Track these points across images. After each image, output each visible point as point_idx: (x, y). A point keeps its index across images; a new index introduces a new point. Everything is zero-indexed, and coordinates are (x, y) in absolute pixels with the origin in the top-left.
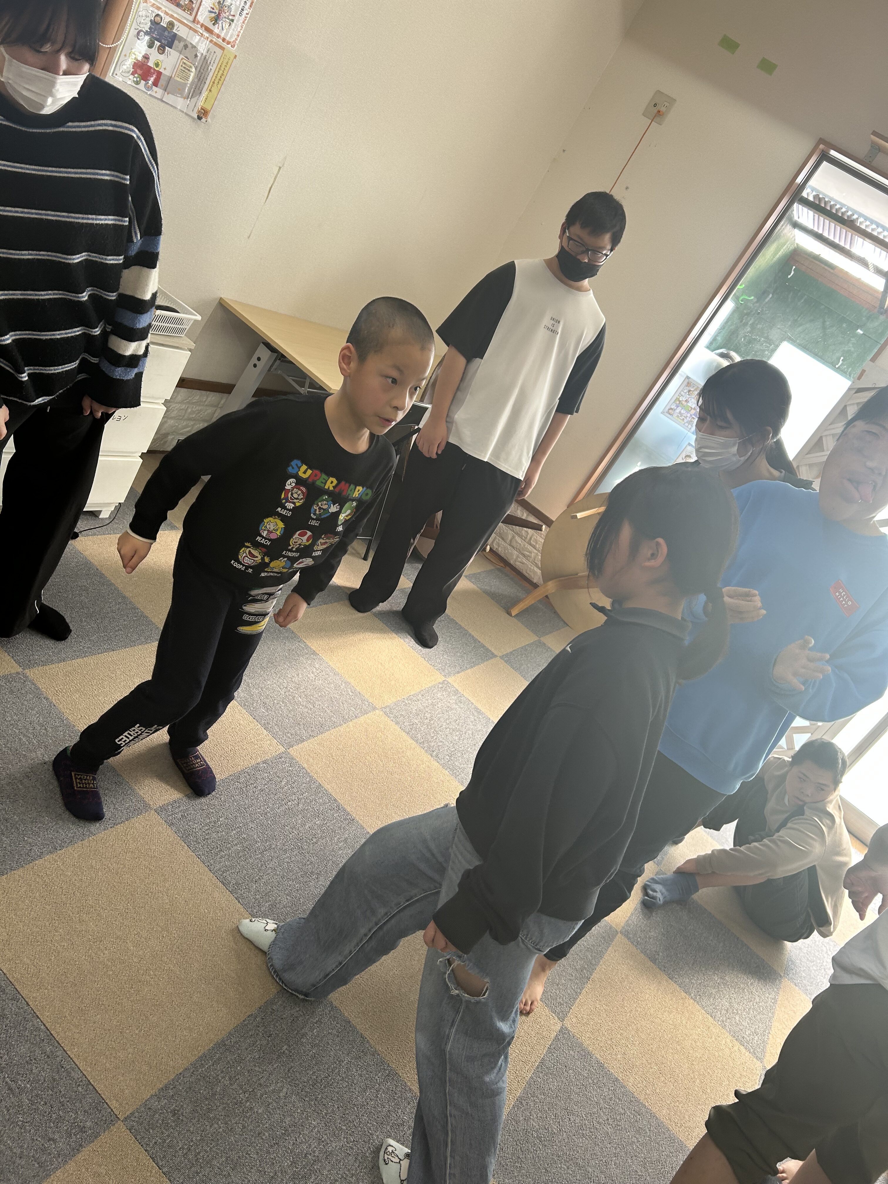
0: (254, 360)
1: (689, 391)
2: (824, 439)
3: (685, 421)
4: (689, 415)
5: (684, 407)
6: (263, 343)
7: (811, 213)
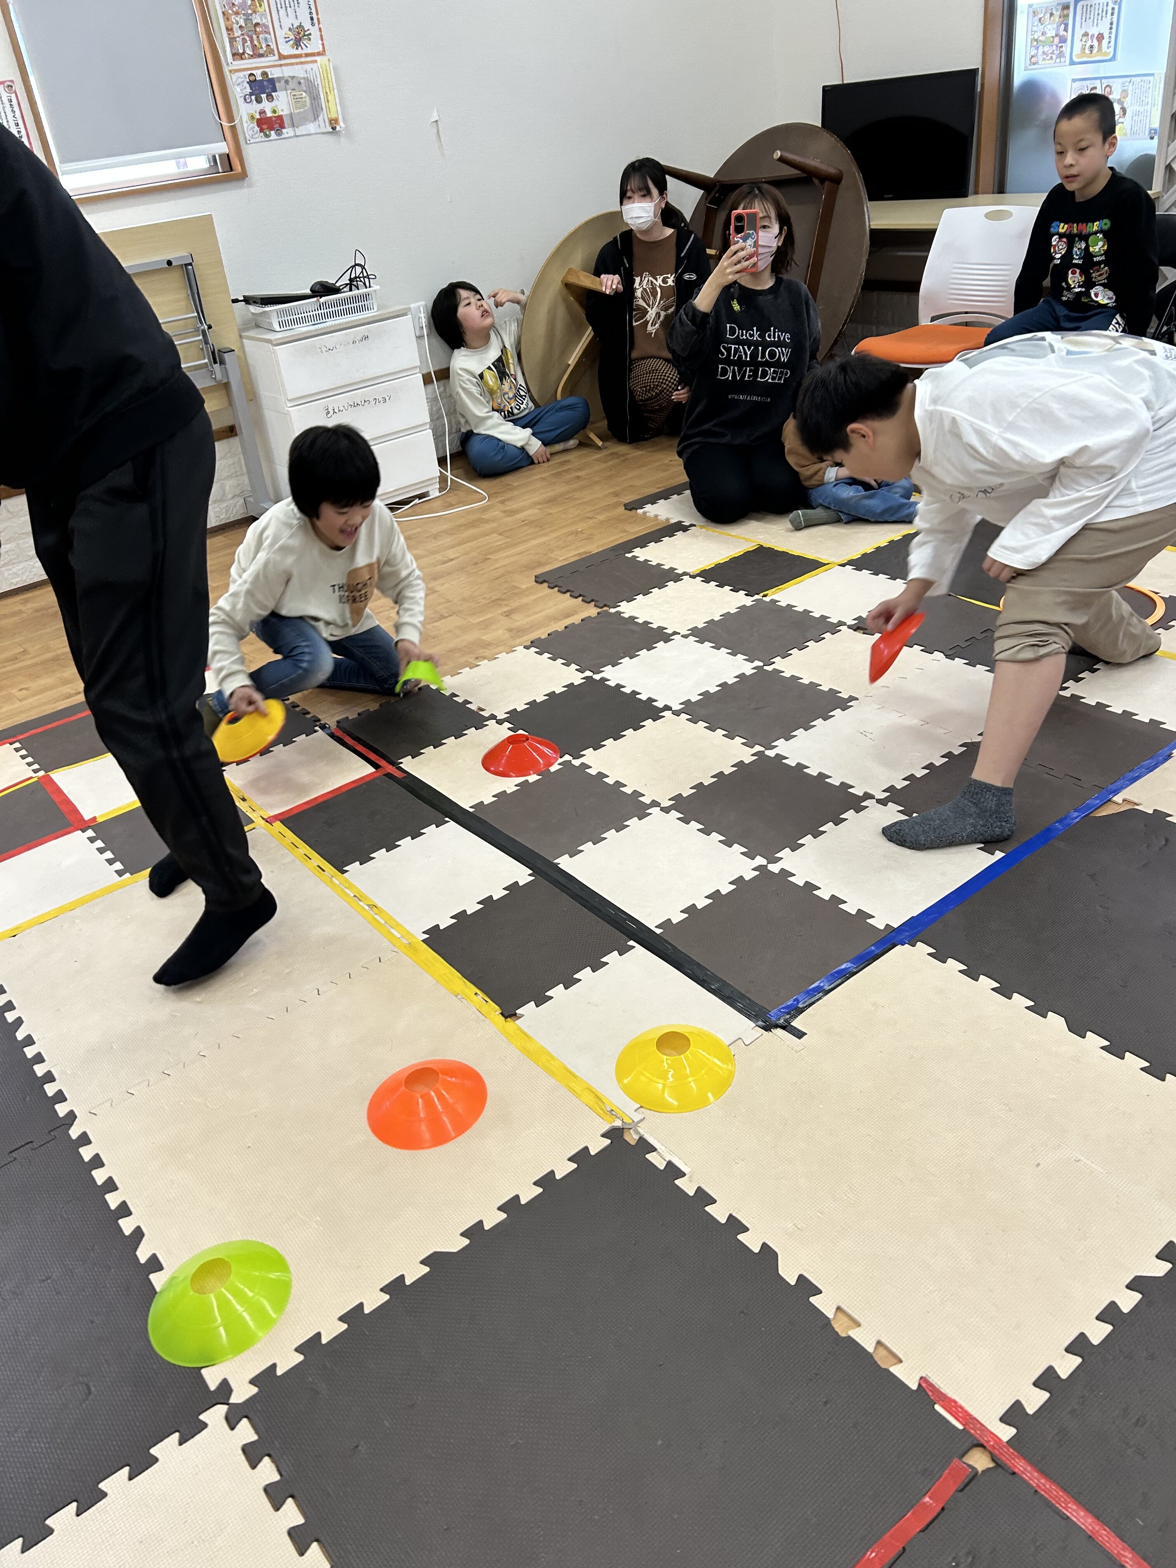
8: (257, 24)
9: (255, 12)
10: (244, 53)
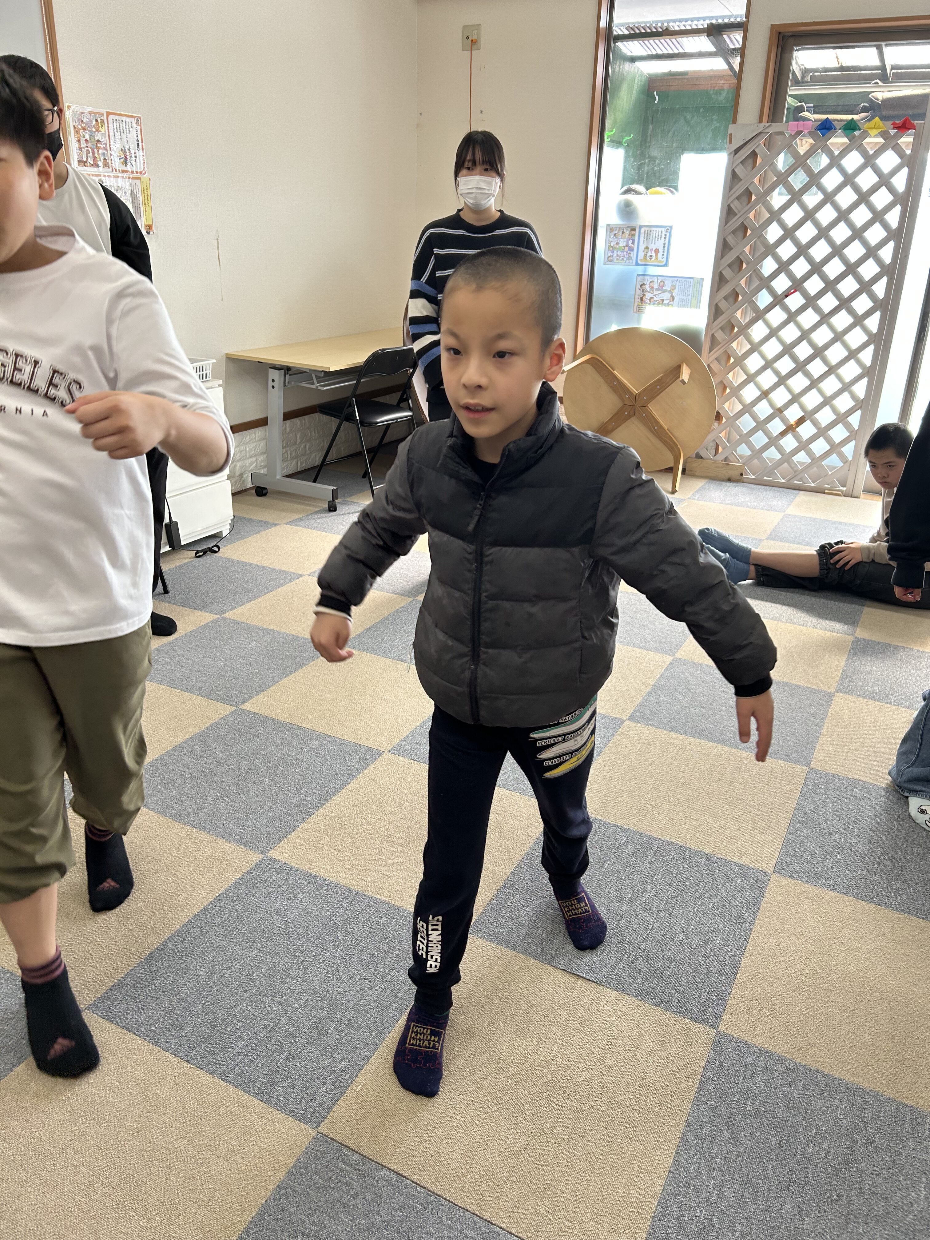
0: (271, 384)
1: (615, 235)
2: (732, 205)
3: (625, 259)
4: (625, 253)
5: (618, 250)
6: (271, 368)
7: (636, 42)
8: (98, 141)
9: (98, 131)
10: (86, 162)
